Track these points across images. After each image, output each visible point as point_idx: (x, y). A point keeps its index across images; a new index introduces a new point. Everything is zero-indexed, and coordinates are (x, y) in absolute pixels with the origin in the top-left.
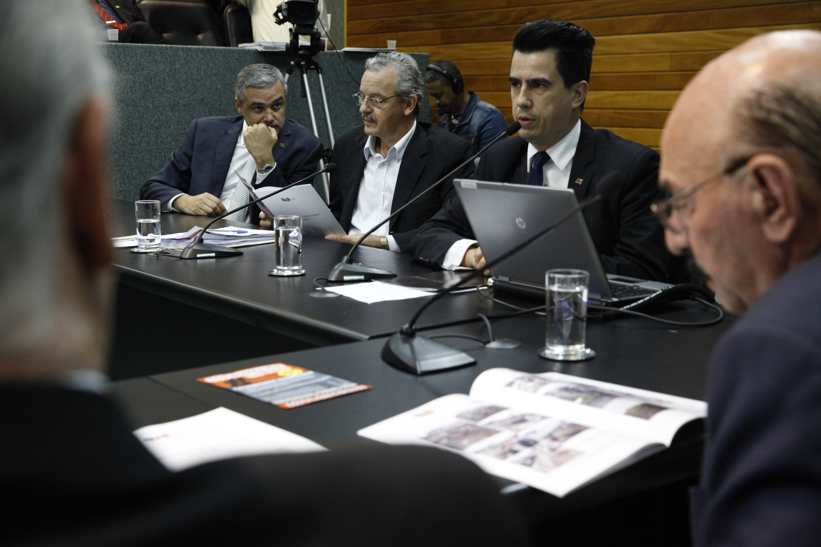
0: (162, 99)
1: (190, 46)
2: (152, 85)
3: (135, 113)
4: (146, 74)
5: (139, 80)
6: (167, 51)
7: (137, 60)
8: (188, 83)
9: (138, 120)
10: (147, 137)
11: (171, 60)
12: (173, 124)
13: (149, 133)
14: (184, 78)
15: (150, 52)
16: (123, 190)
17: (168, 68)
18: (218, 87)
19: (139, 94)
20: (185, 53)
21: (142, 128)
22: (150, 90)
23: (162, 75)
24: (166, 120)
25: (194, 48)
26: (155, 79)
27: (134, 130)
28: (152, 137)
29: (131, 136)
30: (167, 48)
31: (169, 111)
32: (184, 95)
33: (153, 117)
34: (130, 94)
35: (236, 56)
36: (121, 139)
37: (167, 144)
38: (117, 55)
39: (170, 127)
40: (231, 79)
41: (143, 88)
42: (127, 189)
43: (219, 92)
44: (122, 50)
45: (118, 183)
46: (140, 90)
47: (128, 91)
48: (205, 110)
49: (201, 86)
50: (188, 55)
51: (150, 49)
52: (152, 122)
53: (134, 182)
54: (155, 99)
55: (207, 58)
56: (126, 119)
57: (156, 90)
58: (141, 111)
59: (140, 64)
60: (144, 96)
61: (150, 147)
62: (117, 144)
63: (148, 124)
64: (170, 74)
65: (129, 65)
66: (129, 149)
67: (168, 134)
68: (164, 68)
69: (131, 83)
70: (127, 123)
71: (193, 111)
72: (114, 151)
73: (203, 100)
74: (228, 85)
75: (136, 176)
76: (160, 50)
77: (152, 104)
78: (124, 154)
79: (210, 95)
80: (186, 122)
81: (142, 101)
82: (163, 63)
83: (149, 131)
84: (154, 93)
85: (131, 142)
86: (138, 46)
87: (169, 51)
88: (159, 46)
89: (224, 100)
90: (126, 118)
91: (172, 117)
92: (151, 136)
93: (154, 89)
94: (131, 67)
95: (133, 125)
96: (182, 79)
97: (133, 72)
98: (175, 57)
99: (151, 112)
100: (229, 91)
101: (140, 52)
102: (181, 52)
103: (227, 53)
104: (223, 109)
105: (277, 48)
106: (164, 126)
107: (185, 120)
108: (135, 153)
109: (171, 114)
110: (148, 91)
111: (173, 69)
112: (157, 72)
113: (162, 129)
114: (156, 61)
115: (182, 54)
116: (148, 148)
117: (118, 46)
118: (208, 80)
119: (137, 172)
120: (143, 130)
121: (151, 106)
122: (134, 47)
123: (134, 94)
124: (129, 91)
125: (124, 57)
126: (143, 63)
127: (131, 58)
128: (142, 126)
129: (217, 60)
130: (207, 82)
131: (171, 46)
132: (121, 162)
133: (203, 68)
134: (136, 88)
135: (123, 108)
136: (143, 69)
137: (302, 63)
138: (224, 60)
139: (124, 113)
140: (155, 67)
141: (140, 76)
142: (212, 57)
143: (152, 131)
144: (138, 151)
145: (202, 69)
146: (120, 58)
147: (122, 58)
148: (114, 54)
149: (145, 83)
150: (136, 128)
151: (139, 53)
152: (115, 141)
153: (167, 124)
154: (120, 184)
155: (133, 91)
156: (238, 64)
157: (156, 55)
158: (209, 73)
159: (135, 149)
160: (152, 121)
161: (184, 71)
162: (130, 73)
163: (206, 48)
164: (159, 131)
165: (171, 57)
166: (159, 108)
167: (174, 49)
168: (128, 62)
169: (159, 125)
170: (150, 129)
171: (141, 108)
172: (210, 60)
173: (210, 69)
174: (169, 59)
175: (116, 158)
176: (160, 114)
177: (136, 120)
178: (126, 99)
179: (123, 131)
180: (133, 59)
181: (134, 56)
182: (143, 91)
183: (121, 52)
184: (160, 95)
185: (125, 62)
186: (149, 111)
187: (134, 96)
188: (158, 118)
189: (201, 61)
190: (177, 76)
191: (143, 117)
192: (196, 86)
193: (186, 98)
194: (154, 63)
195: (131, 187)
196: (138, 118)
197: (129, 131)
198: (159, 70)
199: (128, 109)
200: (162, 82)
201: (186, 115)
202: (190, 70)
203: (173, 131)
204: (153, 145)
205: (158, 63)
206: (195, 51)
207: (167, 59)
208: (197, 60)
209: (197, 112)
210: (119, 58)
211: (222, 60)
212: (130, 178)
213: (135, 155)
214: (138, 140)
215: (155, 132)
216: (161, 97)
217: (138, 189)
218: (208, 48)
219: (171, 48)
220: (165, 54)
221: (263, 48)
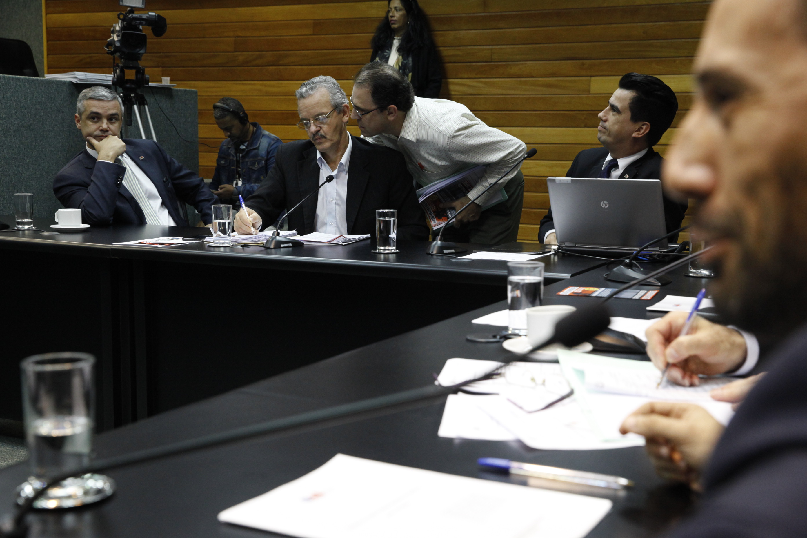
1: (18, 76)
8: (17, 110)
11: (3, 88)
12: (6, 148)
14: (14, 106)
18: (41, 115)
20: (15, 82)
25: (22, 78)
32: (15, 121)
35: (55, 87)
37: (1, 167)
39: (3, 151)
40: (51, 107)
43: (42, 120)
48: (31, 136)
49: (28, 113)
50: (17, 84)
55: (32, 88)
64: (3, 101)
67: (2, 157)
71: (22, 137)
73: (29, 127)
74: (49, 113)
79: (35, 122)
80: (16, 147)
87: (2, 80)
89: (46, 127)
96: (13, 106)
98: (7, 86)
102: (11, 81)
105: (88, 81)
107: (15, 145)
109: (4, 139)
111: (5, 97)
115: (12, 83)
118: (33, 108)
129: (41, 90)
130: (33, 110)
133: (29, 97)
137: (132, 95)
138: (46, 90)
142: (36, 87)
145: (28, 98)
156: (56, 94)
158: (34, 101)
161: (14, 99)
163: (32, 79)
165: (4, 86)
172: (35, 89)
173: (35, 98)
189: (28, 91)
190: (9, 104)
192: (24, 113)
193: (16, 124)
201: (16, 140)
202: (19, 98)
206: (23, 81)
208: (24, 89)
209: (25, 138)
218: (33, 78)
221: (78, 80)
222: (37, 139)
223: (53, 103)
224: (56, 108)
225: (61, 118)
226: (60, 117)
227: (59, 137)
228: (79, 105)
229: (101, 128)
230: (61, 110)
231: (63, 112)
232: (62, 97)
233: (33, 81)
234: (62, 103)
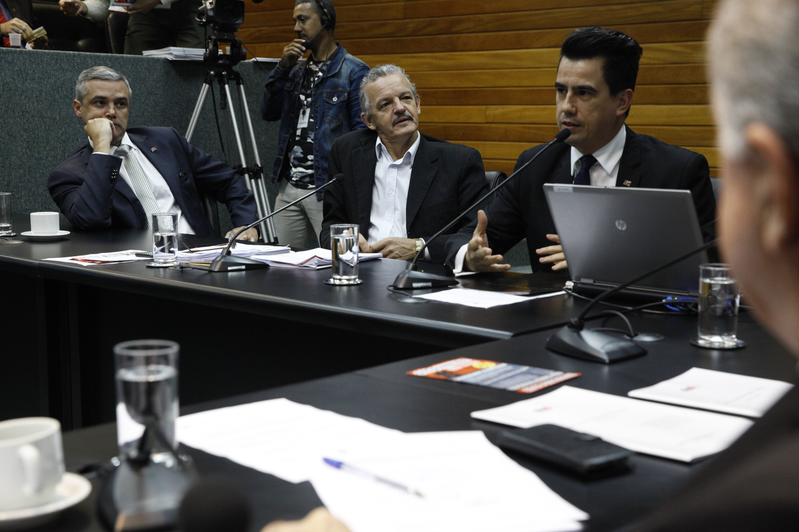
0: (70, 109)
1: (98, 54)
2: (59, 94)
3: (41, 125)
4: (53, 82)
5: (45, 89)
6: (74, 58)
7: (43, 67)
9: (44, 133)
10: (54, 151)
12: (81, 137)
13: (56, 146)
15: (57, 59)
16: (28, 208)
19: (45, 104)
20: (93, 61)
21: (48, 141)
22: (57, 100)
23: (70, 84)
24: (73, 132)
25: (103, 56)
26: (62, 88)
27: (41, 143)
28: (59, 151)
29: (37, 150)
30: (74, 55)
31: (76, 123)
33: (60, 130)
34: (36, 104)
35: (145, 65)
36: (27, 153)
38: (22, 62)
39: (77, 140)
40: (140, 89)
41: (50, 98)
42: (33, 207)
44: (27, 57)
45: (22, 201)
46: (47, 100)
47: (33, 101)
51: (57, 56)
52: (59, 135)
53: (40, 200)
54: (62, 110)
55: (116, 66)
56: (32, 132)
57: (63, 101)
58: (48, 123)
59: (47, 72)
60: (51, 107)
61: (57, 162)
62: (22, 159)
63: (55, 137)
65: (35, 73)
66: (35, 164)
68: (71, 76)
69: (37, 93)
70: (33, 135)
72: (19, 166)
74: (137, 96)
75: (42, 193)
76: (67, 57)
77: (58, 115)
78: (29, 169)
81: (48, 112)
82: (71, 71)
83: (56, 144)
84: (61, 104)
85: (37, 157)
86: (45, 53)
87: (77, 59)
88: (66, 53)
90: (32, 130)
91: (80, 129)
92: (57, 150)
93: (61, 99)
94: (37, 75)
95: (39, 137)
97: (38, 81)
98: (83, 66)
99: (58, 124)
100: (139, 102)
101: (47, 59)
102: (88, 59)
103: (136, 62)
105: (187, 57)
106: (72, 139)
108: (41, 168)
109: (79, 126)
110: (55, 101)
112: (64, 81)
113: (70, 142)
114: (63, 69)
115: (90, 62)
116: (55, 163)
117: (23, 53)
119: (44, 189)
120: (50, 143)
121: (58, 117)
122: (40, 54)
123: (40, 104)
124: (35, 100)
125: (29, 64)
126: (49, 71)
127: (37, 65)
128: (49, 139)
129: (126, 69)
131: (79, 53)
132: (27, 178)
134: (42, 98)
135: (29, 120)
136: (49, 78)
137: (225, 73)
138: (133, 69)
139: (30, 125)
140: (62, 75)
141: (46, 85)
142: (121, 66)
143: (59, 144)
144: (44, 166)
146: (25, 65)
147: (27, 65)
148: (19, 61)
149: (51, 92)
150: (43, 141)
151: (45, 60)
152: (19, 155)
153: (75, 137)
154: (25, 202)
155: (39, 101)
156: (147, 73)
157: (63, 63)
159: (41, 164)
160: (59, 133)
162: (36, 81)
164: (66, 144)
165: (79, 65)
166: (67, 120)
167: (82, 57)
168: (34, 70)
169: (66, 138)
170: (57, 142)
171: (48, 120)
172: (119, 68)
174: (76, 67)
175: (21, 173)
176: (67, 126)
177: (42, 132)
178: (31, 110)
179: (29, 144)
180: (39, 67)
181: (40, 63)
182: (49, 101)
183: (27, 58)
184: (67, 105)
185: (31, 70)
186: (56, 123)
187: (39, 107)
188: (65, 131)
191: (49, 129)
194: (60, 71)
195: (37, 205)
196: (44, 130)
197: (35, 144)
198: (66, 78)
199: (33, 121)
200: (69, 92)
203: (81, 144)
204: (60, 160)
205: (65, 71)
206: (103, 59)
207: (74, 67)
210: (24, 65)
211: (131, 68)
212: (35, 195)
213: (41, 171)
214: (44, 154)
215: (62, 145)
216: (68, 107)
217: (44, 208)
218: (117, 56)
220: (73, 61)
221: (174, 57)
223: (143, 84)
224: (146, 90)
225: (154, 101)
226: (151, 99)
227: (150, 123)
228: (79, 87)
229: (108, 114)
230: (153, 91)
231: (156, 94)
232: (155, 77)
233: (117, 58)
234: (155, 84)
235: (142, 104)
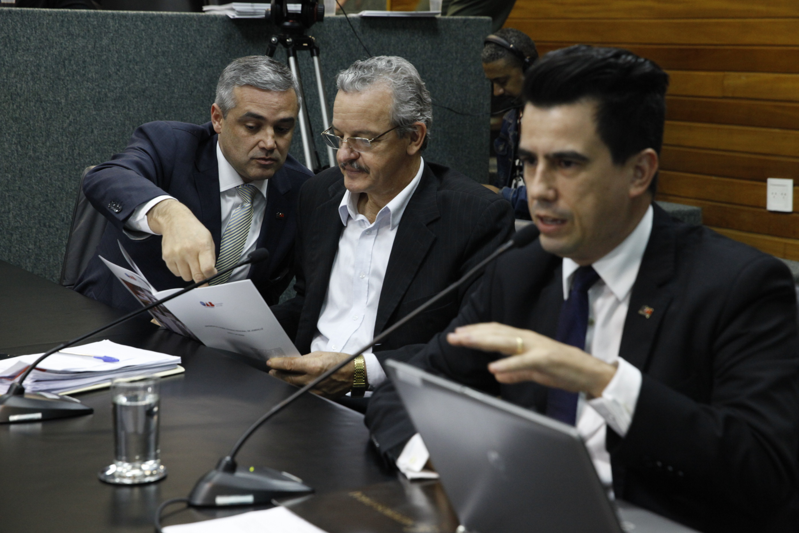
0: (81, 90)
1: (125, 12)
2: (65, 70)
3: (39, 112)
4: (57, 53)
5: (44, 62)
6: (88, 19)
7: (43, 33)
8: (120, 66)
9: (44, 122)
10: (57, 147)
11: (95, 33)
12: (97, 127)
13: (60, 141)
14: (115, 60)
15: (63, 21)
16: (19, 225)
17: (90, 44)
18: (167, 72)
19: (45, 84)
20: (117, 21)
21: (49, 134)
22: (63, 78)
23: (82, 55)
24: (86, 122)
25: (131, 15)
26: (70, 60)
27: (38, 137)
28: (64, 147)
29: (33, 146)
30: (88, 15)
31: (91, 108)
32: (115, 84)
33: (66, 118)
34: (32, 84)
35: (195, 26)
36: (17, 151)
37: (87, 157)
38: (11, 27)
39: (92, 132)
40: (187, 60)
41: (51, 75)
42: (26, 224)
43: (168, 80)
44: (19, 19)
45: (11, 215)
46: (47, 78)
47: (28, 79)
48: (147, 107)
49: (142, 71)
50: (121, 25)
51: (62, 17)
52: (65, 125)
53: (37, 214)
54: (70, 92)
55: (151, 29)
56: (25, 122)
57: (71, 78)
58: (49, 109)
59: (47, 39)
60: (53, 87)
61: (62, 162)
62: (10, 159)
63: (59, 128)
64: (93, 53)
65: (30, 41)
66: (29, 166)
67: (90, 142)
68: (84, 44)
69: (33, 68)
70: (27, 126)
71: (129, 107)
72: (6, 169)
73: (144, 92)
74: (182, 69)
75: (39, 205)
76: (78, 18)
77: (65, 99)
78: (21, 173)
79: (154, 84)
80: (117, 125)
81: (49, 95)
82: (83, 37)
83: (60, 138)
84: (68, 82)
85: (33, 155)
86: (44, 12)
87: (92, 20)
88: (76, 13)
89: (176, 90)
90: (25, 119)
91: (97, 117)
92: (63, 146)
93: (68, 76)
94: (33, 44)
95: (35, 129)
96: (113, 60)
97: (35, 51)
98: (102, 29)
99: (63, 110)
100: (184, 78)
101: (48, 21)
103: (182, 22)
104: (174, 105)
105: (257, 13)
106: (84, 131)
107: (116, 122)
108: (38, 171)
109: (94, 113)
110: (59, 79)
111: (97, 45)
112: (73, 51)
113: (81, 135)
114: (73, 35)
115: (111, 24)
116: (59, 163)
117: (13, 13)
118: (152, 62)
119: (42, 199)
120: (52, 137)
121: (63, 101)
122: (38, 14)
123: (38, 84)
124: (29, 79)
125: (22, 29)
126: (51, 38)
127: (33, 29)
128: (50, 132)
129: (167, 32)
130: (151, 64)
131: (96, 11)
132: (17, 185)
133: (144, 44)
134: (40, 75)
135: (20, 105)
136: (51, 47)
137: (288, 40)
138: (177, 32)
139: (22, 113)
140: (71, 43)
141: (46, 57)
142: (158, 28)
143: (66, 138)
144: (43, 169)
145: (143, 46)
146: (16, 30)
147: (18, 30)
148: (7, 24)
149: (54, 67)
150: (41, 134)
151: (45, 23)
152: (6, 154)
153: (88, 128)
154: (15, 217)
155: (36, 80)
156: (198, 37)
157: (72, 26)
158: (154, 51)
159: (38, 165)
160: (65, 123)
161: (115, 48)
162: (31, 52)
163: (150, 15)
164: (75, 137)
165: (96, 28)
166: (77, 104)
167: (100, 17)
168: (28, 36)
169: (76, 129)
170: (62, 135)
171: (49, 105)
172: (156, 32)
173: (155, 45)
174: (92, 32)
175: (9, 179)
176: (77, 113)
177: (40, 122)
178: (24, 91)
179: (20, 139)
180: (36, 32)
181: (38, 27)
182: (50, 78)
183: (18, 21)
184: (77, 85)
185: (24, 36)
186: (60, 109)
187: (36, 87)
188: (74, 119)
189: (142, 35)
190: (105, 57)
191: (51, 118)
192: (134, 70)
193: (118, 88)
194: (68, 37)
195: (32, 222)
196: (43, 120)
197: (29, 138)
198: (76, 47)
199: (27, 107)
200: (81, 66)
201: (118, 114)
202: (124, 48)
203: (97, 138)
204: (67, 159)
205: (75, 37)
206: (132, 19)
207: (89, 31)
208: (135, 33)
209: (134, 109)
210: (14, 30)
211: (174, 31)
212: (30, 208)
213: (38, 175)
214: (43, 151)
215: (69, 139)
216: (79, 87)
217: (42, 225)
218: (153, 14)
219: (96, 14)
220: (86, 23)
221: (236, 14)
222: (157, 111)
223: (191, 52)
224: (196, 60)
225: (207, 76)
226: (203, 74)
227: (202, 107)
230: (207, 62)
231: (211, 66)
232: (210, 42)
233: (153, 18)
234: (209, 52)
235: (189, 80)
